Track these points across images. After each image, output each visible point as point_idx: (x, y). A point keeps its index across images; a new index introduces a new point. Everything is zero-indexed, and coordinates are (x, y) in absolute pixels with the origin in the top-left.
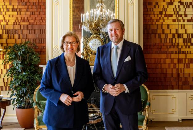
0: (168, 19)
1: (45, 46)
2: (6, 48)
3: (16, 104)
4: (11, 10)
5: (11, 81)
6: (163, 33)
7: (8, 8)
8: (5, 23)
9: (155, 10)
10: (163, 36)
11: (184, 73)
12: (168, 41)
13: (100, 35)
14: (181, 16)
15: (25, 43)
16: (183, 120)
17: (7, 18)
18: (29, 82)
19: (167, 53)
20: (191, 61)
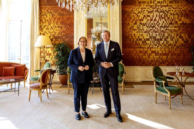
0: (134, 31)
1: (73, 44)
2: (54, 45)
3: (59, 72)
4: (57, 27)
5: (57, 61)
6: (132, 38)
8: (54, 33)
9: (128, 27)
10: (132, 40)
11: (143, 58)
12: (134, 42)
13: (100, 39)
14: (141, 30)
15: (64, 43)
16: (142, 82)
17: (55, 31)
18: (65, 62)
19: (134, 48)
20: (146, 52)
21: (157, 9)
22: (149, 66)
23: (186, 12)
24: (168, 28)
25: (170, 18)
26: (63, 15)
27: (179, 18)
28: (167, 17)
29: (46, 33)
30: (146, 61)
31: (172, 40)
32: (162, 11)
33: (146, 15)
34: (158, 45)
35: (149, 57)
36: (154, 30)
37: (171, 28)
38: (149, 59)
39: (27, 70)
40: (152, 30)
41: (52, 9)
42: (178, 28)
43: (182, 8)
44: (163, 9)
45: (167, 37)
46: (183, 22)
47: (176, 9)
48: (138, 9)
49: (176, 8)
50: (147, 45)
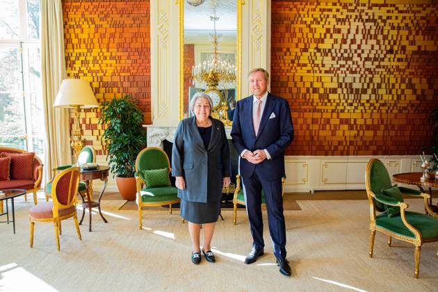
0: (301, 69)
1: (150, 102)
2: (103, 104)
3: (117, 172)
4: (108, 58)
5: (110, 144)
6: (295, 86)
7: (105, 55)
8: (102, 74)
9: (285, 57)
10: (294, 90)
11: (318, 136)
12: (301, 97)
14: (318, 65)
15: (126, 97)
16: (315, 191)
17: (104, 68)
18: (130, 145)
19: (299, 111)
20: (328, 121)
21: (358, 14)
22: (333, 155)
23: (428, 22)
24: (382, 63)
25: (390, 38)
26: (123, 26)
27: (411, 38)
28: (382, 33)
29: (82, 74)
30: (325, 144)
31: (390, 93)
32: (371, 18)
33: (331, 27)
34: (355, 104)
35: (333, 134)
36: (349, 65)
37: (391, 62)
38: (334, 138)
39: (39, 165)
40: (344, 66)
41: (95, 10)
42: (406, 64)
43: (419, 12)
44: (373, 14)
45: (379, 86)
46: (419, 47)
47: (404, 15)
48: (313, 12)
49: (406, 12)
50: (331, 105)
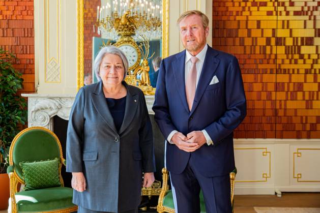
0: (258, 10)
1: (33, 59)
6: (249, 36)
10: (248, 42)
11: (285, 109)
12: (258, 51)
14: (283, 4)
19: (255, 72)
20: (300, 87)
22: (309, 137)
30: (296, 120)
35: (309, 106)
38: (311, 113)
50: (304, 63)
